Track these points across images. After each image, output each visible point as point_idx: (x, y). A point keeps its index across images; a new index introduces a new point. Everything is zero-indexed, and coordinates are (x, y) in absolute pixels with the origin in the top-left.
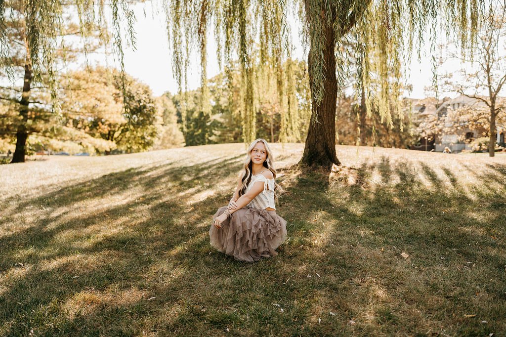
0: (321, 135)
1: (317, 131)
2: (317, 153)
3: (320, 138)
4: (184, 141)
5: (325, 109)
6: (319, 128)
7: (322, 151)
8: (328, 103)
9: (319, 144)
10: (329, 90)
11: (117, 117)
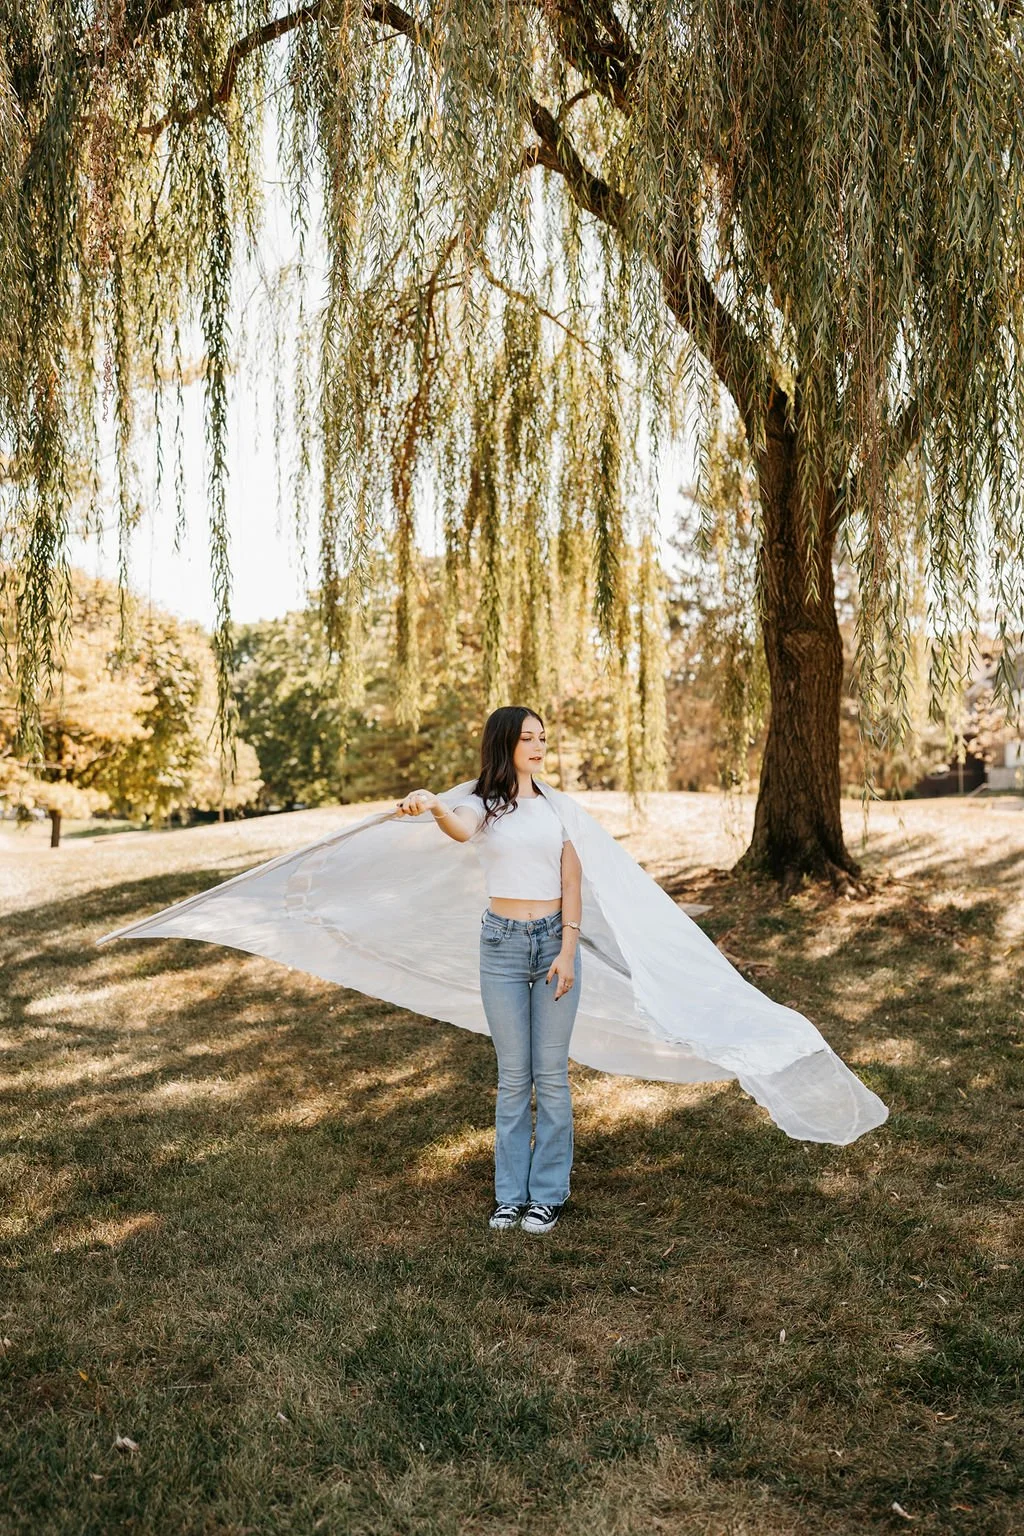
0: (804, 790)
1: (791, 779)
2: (796, 841)
3: (803, 798)
4: (258, 772)
5: (814, 717)
6: (796, 770)
7: (811, 837)
8: (822, 701)
9: (800, 816)
10: (822, 664)
11: (121, 722)
